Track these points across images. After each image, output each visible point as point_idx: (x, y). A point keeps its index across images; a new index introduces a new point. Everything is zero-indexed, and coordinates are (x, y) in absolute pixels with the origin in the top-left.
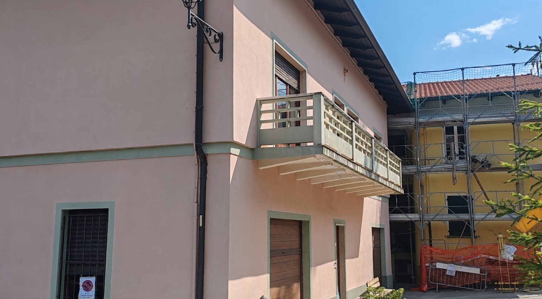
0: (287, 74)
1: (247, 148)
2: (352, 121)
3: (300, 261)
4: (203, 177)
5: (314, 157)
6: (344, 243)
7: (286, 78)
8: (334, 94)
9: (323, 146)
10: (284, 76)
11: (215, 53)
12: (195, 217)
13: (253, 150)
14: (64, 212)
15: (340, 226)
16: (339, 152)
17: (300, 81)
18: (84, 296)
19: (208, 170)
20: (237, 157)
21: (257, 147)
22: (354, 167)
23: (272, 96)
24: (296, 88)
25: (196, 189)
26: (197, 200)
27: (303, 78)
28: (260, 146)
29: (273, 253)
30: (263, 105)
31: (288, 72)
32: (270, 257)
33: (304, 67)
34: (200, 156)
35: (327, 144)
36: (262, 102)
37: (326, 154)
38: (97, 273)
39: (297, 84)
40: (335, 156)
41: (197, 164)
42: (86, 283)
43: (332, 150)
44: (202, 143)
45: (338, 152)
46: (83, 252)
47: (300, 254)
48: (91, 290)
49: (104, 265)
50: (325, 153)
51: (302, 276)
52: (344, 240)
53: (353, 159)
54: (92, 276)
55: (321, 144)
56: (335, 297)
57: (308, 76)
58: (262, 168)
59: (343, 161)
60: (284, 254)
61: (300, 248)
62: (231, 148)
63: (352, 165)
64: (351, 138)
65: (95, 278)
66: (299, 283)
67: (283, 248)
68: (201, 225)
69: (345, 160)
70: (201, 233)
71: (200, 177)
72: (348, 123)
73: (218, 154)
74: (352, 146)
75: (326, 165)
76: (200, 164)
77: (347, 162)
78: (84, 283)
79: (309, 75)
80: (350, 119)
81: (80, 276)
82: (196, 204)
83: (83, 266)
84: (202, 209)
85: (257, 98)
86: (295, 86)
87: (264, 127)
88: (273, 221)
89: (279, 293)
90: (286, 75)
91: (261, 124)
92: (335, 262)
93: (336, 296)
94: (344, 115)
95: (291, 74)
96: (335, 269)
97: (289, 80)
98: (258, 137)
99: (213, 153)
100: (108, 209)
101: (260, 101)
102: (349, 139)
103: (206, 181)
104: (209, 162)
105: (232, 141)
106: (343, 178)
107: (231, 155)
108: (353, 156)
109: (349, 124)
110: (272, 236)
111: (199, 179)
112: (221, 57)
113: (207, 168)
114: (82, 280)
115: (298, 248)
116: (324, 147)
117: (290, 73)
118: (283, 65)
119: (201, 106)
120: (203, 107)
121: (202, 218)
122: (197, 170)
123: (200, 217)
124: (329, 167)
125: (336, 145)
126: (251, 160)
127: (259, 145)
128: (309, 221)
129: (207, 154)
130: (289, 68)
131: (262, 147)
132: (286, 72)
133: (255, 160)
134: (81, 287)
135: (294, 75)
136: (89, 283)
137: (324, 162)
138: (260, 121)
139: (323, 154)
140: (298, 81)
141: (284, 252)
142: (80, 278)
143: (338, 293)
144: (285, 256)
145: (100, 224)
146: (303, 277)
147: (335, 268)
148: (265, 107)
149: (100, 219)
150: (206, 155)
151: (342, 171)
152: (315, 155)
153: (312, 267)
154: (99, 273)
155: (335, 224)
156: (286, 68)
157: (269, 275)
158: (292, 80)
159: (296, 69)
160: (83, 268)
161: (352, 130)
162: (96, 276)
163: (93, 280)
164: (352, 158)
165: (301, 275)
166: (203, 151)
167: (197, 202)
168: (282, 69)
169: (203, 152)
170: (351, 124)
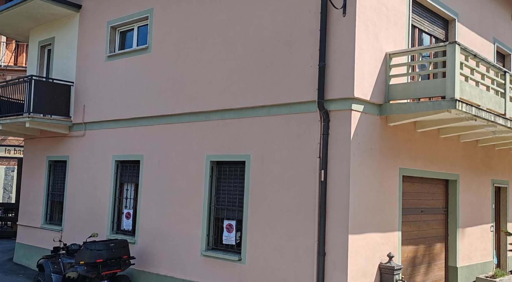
0: (431, 24)
1: (373, 104)
2: (505, 72)
3: (446, 221)
4: (325, 133)
5: (448, 112)
6: (506, 205)
7: (429, 28)
8: (496, 43)
9: (457, 100)
10: (427, 27)
11: (338, 9)
12: (317, 172)
13: (381, 106)
14: (212, 162)
15: (502, 187)
16: (483, 107)
17: (449, 31)
18: (227, 237)
19: (330, 126)
20: (360, 113)
21: (385, 103)
22: (505, 123)
23: (407, 48)
24: (443, 39)
25: (319, 145)
26: (320, 156)
27: (453, 27)
28: (389, 101)
29: (406, 211)
30: (393, 59)
31: (433, 22)
32: (402, 215)
33: (452, 16)
34: (322, 112)
35: (465, 98)
36: (391, 56)
37: (460, 109)
38: (237, 218)
39: (444, 34)
40: (474, 111)
41: (320, 121)
42: (229, 226)
43: (470, 105)
44: (323, 100)
45: (481, 107)
46: (227, 198)
47: (446, 214)
48: (232, 232)
49: (242, 211)
50: (459, 107)
51: (448, 236)
52: (506, 202)
53: (505, 114)
54: (233, 219)
55: (454, 98)
56: (491, 261)
57: (458, 26)
58: (392, 124)
59: (487, 117)
60: (422, 213)
61: (446, 208)
62: (353, 105)
63: (502, 120)
64: (503, 91)
65: (235, 222)
66: (444, 244)
67: (422, 207)
68: (323, 179)
69: (491, 116)
70: (323, 186)
71: (322, 133)
72: (499, 74)
73: (340, 110)
74: (504, 99)
75: (469, 120)
76: (322, 120)
77: (495, 117)
78: (227, 225)
79: (459, 24)
80: (502, 69)
81: (224, 219)
82: (319, 159)
83: (226, 211)
84: (324, 165)
85: (387, 52)
86: (442, 37)
87: (393, 81)
88: (406, 179)
89: (416, 252)
90: (430, 26)
91: (391, 79)
92: (493, 225)
93: (493, 260)
94: (493, 66)
95: (436, 25)
96: (493, 232)
97: (433, 31)
98: (386, 92)
99: (335, 110)
100: (245, 161)
101: (390, 54)
102: (500, 92)
103: (328, 137)
104: (332, 119)
105: (353, 97)
106: (497, 136)
107: (353, 112)
108: (505, 111)
109: (501, 75)
110: (404, 194)
111: (322, 135)
112: (344, 13)
113: (330, 124)
114: (226, 223)
115: (443, 208)
116: (457, 102)
117: (435, 23)
118: (426, 15)
119: (324, 63)
120: (325, 64)
121: (323, 173)
122: (320, 126)
123: (322, 172)
124: (473, 123)
125: (478, 99)
126: (378, 116)
127: (387, 101)
128: (456, 180)
129: (330, 111)
130: (433, 18)
131: (391, 102)
132: (429, 22)
133: (383, 116)
134: (225, 229)
135: (441, 25)
136: (230, 225)
137: (466, 118)
138: (389, 75)
139: (456, 108)
140: (445, 31)
141: (423, 211)
142: (224, 221)
143: (495, 256)
144: (425, 215)
145: (239, 174)
146: (448, 238)
147: (491, 231)
148: (395, 61)
149: (239, 170)
150: (328, 112)
151: (492, 127)
152: (449, 110)
153: (459, 228)
154: (238, 218)
155: (493, 185)
156: (429, 18)
157: (400, 233)
158: (438, 31)
159: (444, 18)
160: (226, 213)
161: (505, 82)
162: (236, 220)
163: (234, 223)
164: (503, 113)
165: (446, 235)
166: (325, 107)
167: (320, 158)
168: (425, 19)
169: (324, 109)
170: (505, 75)
